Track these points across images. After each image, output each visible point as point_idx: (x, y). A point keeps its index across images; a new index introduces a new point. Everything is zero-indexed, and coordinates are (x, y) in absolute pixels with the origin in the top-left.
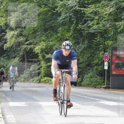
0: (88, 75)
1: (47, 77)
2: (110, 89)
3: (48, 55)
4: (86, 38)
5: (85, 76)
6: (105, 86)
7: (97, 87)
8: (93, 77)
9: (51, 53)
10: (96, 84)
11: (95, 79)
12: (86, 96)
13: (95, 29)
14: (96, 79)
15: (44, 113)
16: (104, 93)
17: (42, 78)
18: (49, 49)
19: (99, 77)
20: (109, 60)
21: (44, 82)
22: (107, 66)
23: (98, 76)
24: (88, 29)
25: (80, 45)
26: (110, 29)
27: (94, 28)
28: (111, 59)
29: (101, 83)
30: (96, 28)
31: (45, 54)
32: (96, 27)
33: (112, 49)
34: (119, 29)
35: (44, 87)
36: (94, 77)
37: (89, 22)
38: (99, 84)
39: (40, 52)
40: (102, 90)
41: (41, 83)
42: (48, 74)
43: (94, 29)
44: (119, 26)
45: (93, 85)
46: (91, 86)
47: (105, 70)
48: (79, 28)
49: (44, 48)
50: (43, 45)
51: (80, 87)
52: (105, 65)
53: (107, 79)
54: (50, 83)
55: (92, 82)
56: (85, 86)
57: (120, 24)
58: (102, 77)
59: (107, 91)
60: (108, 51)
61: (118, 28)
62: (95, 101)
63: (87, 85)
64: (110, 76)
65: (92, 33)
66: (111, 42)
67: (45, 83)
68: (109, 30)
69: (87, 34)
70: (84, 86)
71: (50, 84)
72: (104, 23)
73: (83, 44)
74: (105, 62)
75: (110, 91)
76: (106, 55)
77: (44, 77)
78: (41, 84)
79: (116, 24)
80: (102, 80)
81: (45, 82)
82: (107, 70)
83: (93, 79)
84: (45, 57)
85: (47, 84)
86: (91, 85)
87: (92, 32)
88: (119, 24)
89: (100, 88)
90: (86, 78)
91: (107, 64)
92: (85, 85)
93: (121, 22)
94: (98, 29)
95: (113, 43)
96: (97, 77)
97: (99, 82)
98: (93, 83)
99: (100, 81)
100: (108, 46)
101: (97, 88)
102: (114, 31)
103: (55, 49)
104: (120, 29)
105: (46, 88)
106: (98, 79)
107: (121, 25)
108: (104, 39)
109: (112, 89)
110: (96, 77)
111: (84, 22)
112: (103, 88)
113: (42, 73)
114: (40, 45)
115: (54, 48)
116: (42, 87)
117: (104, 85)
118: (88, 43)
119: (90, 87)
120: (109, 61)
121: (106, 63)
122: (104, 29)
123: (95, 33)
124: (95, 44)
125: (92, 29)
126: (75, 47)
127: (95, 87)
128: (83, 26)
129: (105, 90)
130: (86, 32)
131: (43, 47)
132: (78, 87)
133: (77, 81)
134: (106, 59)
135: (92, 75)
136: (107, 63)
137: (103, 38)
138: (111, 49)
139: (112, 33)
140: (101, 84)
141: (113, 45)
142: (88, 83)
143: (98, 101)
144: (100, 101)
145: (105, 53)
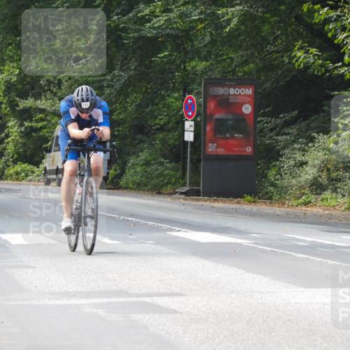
0: (140, 158)
1: (24, 163)
2: (199, 196)
3: (27, 102)
4: (133, 53)
5: (131, 161)
6: (186, 189)
7: (164, 190)
8: (153, 162)
9: (33, 95)
10: (161, 183)
11: (159, 168)
12: (132, 216)
13: (159, 27)
14: (161, 169)
15: (14, 264)
16: (182, 207)
17: (8, 166)
18: (28, 83)
19: (170, 162)
20: (197, 116)
21: (14, 177)
22: (191, 131)
23: (168, 160)
24: (137, 27)
25: (116, 72)
26: (200, 26)
27: (156, 25)
28: (202, 112)
29: (176, 179)
30: (162, 25)
31: (17, 99)
32: (162, 22)
33: (205, 83)
34: (226, 27)
35: (15, 191)
36: (154, 164)
37: (142, 6)
38: (169, 183)
39: (4, 93)
40: (178, 201)
41: (7, 179)
42: (26, 155)
43: (154, 28)
44: (225, 18)
45: (153, 185)
46: (147, 188)
47: (187, 143)
48: (112, 25)
49: (15, 81)
50: (12, 73)
51: (116, 191)
52: (186, 129)
53: (191, 169)
54: (31, 180)
55: (149, 176)
56: (131, 189)
57: (230, 14)
58: (177, 162)
59: (192, 203)
60: (196, 89)
61: (224, 24)
62: (158, 229)
63: (136, 186)
64: (199, 161)
65: (149, 37)
66: (204, 63)
67: (17, 180)
68: (199, 30)
69: (135, 43)
70: (126, 188)
71: (32, 183)
72: (184, 9)
73: (123, 71)
74: (186, 120)
75: (201, 203)
76: (189, 101)
77: (15, 162)
78: (6, 182)
79: (219, 12)
80: (178, 171)
81: (17, 177)
82: (191, 142)
83: (154, 167)
84: (17, 105)
85: (24, 182)
86: (147, 186)
87: (149, 35)
88: (227, 14)
89: (170, 194)
90: (133, 165)
92: (131, 185)
93: (232, 7)
94: (166, 28)
95: (208, 67)
96: (165, 164)
97: (171, 177)
98: (152, 179)
99: (172, 173)
100: (193, 76)
101: (164, 194)
102: (211, 34)
103: (46, 83)
104: (229, 28)
105: (21, 194)
106: (168, 168)
107: (233, 14)
108: (182, 54)
109: (206, 198)
110: (161, 164)
111: (126, 8)
112: (182, 193)
113: (9, 153)
114: (3, 73)
115: (41, 82)
116: (8, 191)
117: (184, 185)
118: (140, 66)
119: (144, 191)
120: (199, 119)
121: (189, 125)
122: (183, 28)
123: (157, 38)
124: (159, 68)
125: (150, 27)
126: (102, 78)
127: (157, 190)
128: (125, 18)
129: (185, 199)
130: (131, 35)
131: (11, 79)
132: (111, 191)
133: (108, 173)
134: (190, 114)
135: (149, 159)
136: (193, 123)
137: (179, 52)
138: (203, 83)
139: (208, 38)
140: (174, 184)
141: (209, 73)
142: (137, 178)
143: (167, 230)
144: (171, 230)
145: (187, 96)
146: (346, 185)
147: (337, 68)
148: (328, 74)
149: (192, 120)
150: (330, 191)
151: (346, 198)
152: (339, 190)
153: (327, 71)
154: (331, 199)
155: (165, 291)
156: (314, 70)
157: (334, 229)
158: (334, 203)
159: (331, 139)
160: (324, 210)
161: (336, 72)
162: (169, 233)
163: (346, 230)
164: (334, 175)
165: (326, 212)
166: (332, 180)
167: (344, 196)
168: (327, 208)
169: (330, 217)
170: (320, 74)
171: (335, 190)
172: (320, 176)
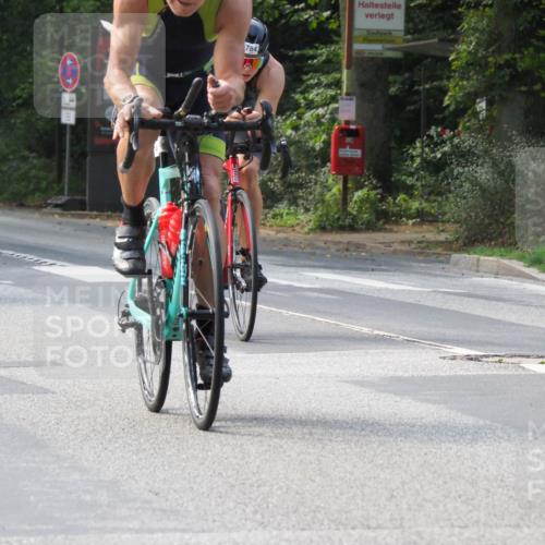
2: (84, 210)
6: (63, 199)
7: (29, 201)
8: (11, 157)
10: (24, 190)
11: (22, 165)
14: (25, 167)
16: (58, 228)
19: (40, 157)
22: (71, 109)
23: (34, 155)
29: (48, 183)
36: (13, 159)
38: (37, 189)
40: (50, 218)
46: (2, 197)
47: (65, 126)
52: (63, 105)
53: (72, 168)
55: (6, 178)
58: (49, 156)
59: (72, 221)
62: (20, 263)
64: (84, 155)
74: (64, 91)
75: (87, 221)
76: (69, 62)
80: (51, 171)
82: (71, 126)
83: (14, 164)
86: (2, 194)
89: (39, 207)
91: (72, 101)
96: (31, 160)
97: (39, 180)
98: (10, 183)
99: (42, 174)
101: (29, 207)
106: (34, 167)
109: (95, 213)
110: (25, 159)
112: (57, 206)
117: (61, 192)
121: (68, 99)
124: (20, 9)
127: (19, 201)
129: (61, 215)
134: (70, 81)
135: (6, 151)
136: (74, 96)
140: (45, 191)
143: (34, 264)
144: (40, 264)
145: (65, 55)
146: (311, 193)
147: (297, 11)
148: (283, 21)
149: (73, 92)
150: (286, 202)
151: (310, 213)
152: (300, 202)
153: (282, 16)
154: (287, 214)
155: (30, 359)
156: (263, 13)
157: (293, 262)
158: (291, 221)
159: (288, 122)
160: (278, 232)
161: (295, 18)
162: (36, 268)
163: (312, 263)
164: (292, 177)
165: (281, 235)
166: (290, 185)
167: (307, 210)
168: (281, 229)
169: (286, 243)
170: (271, 19)
171: (294, 202)
172: (271, 180)
